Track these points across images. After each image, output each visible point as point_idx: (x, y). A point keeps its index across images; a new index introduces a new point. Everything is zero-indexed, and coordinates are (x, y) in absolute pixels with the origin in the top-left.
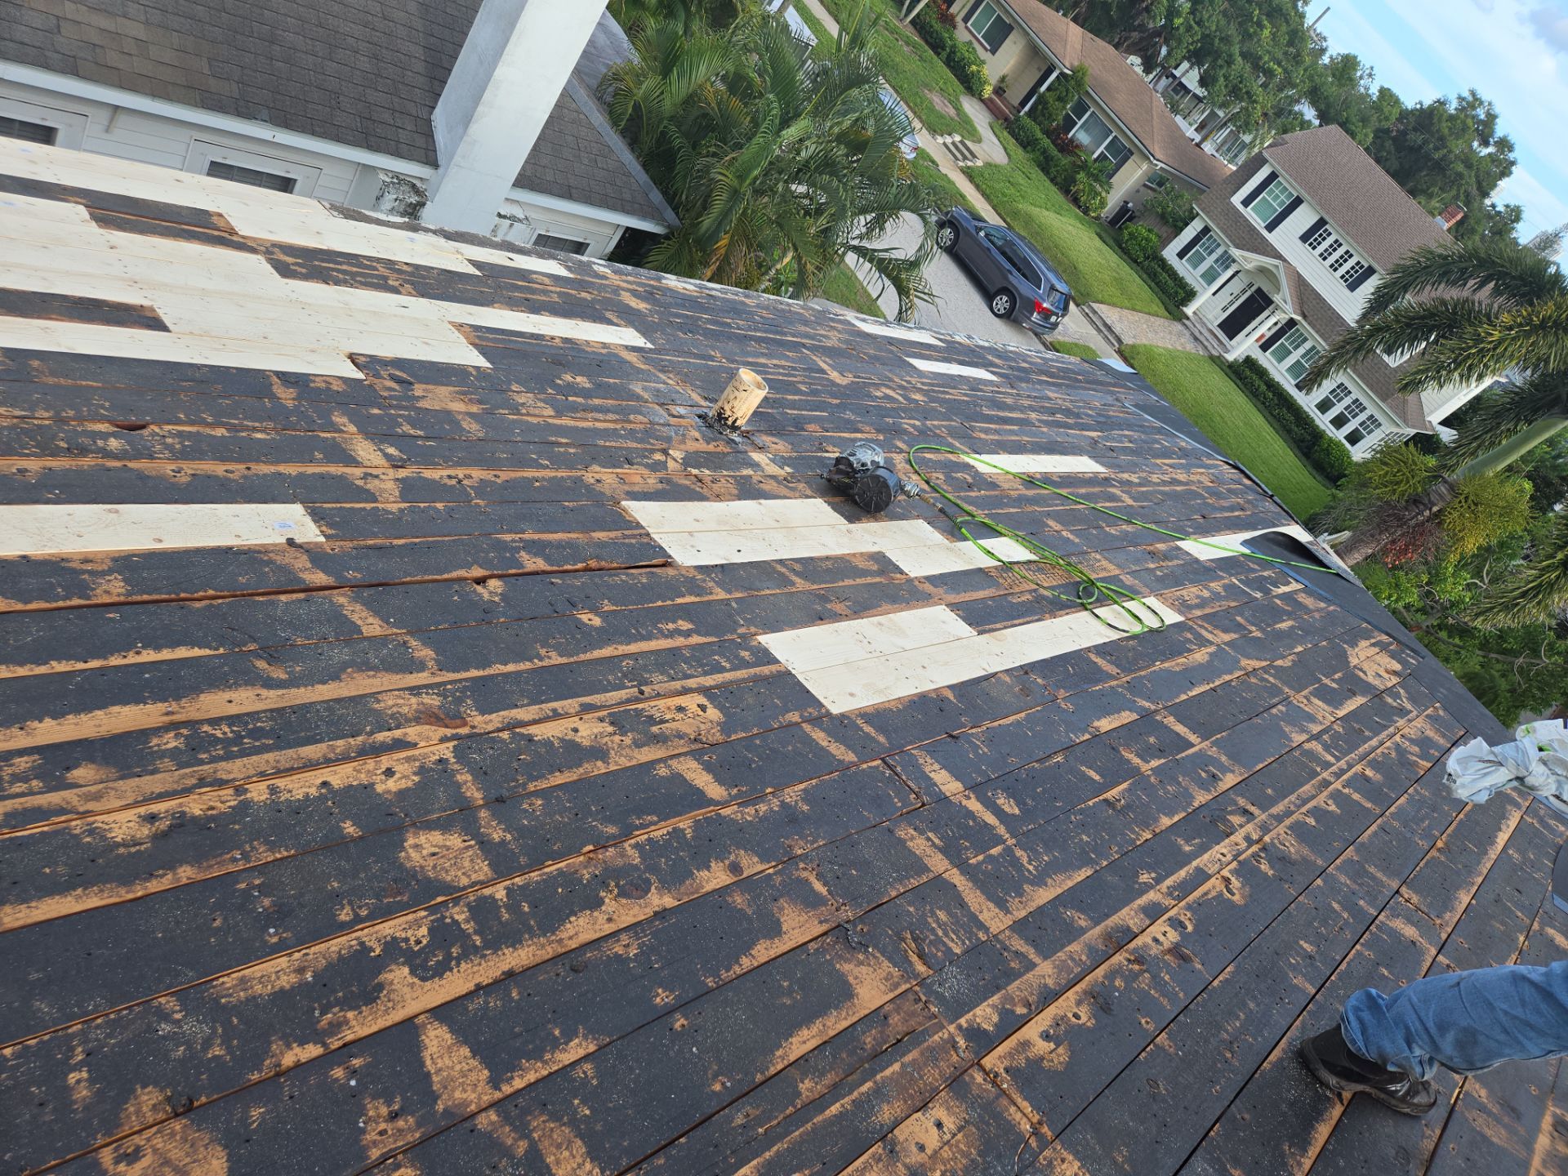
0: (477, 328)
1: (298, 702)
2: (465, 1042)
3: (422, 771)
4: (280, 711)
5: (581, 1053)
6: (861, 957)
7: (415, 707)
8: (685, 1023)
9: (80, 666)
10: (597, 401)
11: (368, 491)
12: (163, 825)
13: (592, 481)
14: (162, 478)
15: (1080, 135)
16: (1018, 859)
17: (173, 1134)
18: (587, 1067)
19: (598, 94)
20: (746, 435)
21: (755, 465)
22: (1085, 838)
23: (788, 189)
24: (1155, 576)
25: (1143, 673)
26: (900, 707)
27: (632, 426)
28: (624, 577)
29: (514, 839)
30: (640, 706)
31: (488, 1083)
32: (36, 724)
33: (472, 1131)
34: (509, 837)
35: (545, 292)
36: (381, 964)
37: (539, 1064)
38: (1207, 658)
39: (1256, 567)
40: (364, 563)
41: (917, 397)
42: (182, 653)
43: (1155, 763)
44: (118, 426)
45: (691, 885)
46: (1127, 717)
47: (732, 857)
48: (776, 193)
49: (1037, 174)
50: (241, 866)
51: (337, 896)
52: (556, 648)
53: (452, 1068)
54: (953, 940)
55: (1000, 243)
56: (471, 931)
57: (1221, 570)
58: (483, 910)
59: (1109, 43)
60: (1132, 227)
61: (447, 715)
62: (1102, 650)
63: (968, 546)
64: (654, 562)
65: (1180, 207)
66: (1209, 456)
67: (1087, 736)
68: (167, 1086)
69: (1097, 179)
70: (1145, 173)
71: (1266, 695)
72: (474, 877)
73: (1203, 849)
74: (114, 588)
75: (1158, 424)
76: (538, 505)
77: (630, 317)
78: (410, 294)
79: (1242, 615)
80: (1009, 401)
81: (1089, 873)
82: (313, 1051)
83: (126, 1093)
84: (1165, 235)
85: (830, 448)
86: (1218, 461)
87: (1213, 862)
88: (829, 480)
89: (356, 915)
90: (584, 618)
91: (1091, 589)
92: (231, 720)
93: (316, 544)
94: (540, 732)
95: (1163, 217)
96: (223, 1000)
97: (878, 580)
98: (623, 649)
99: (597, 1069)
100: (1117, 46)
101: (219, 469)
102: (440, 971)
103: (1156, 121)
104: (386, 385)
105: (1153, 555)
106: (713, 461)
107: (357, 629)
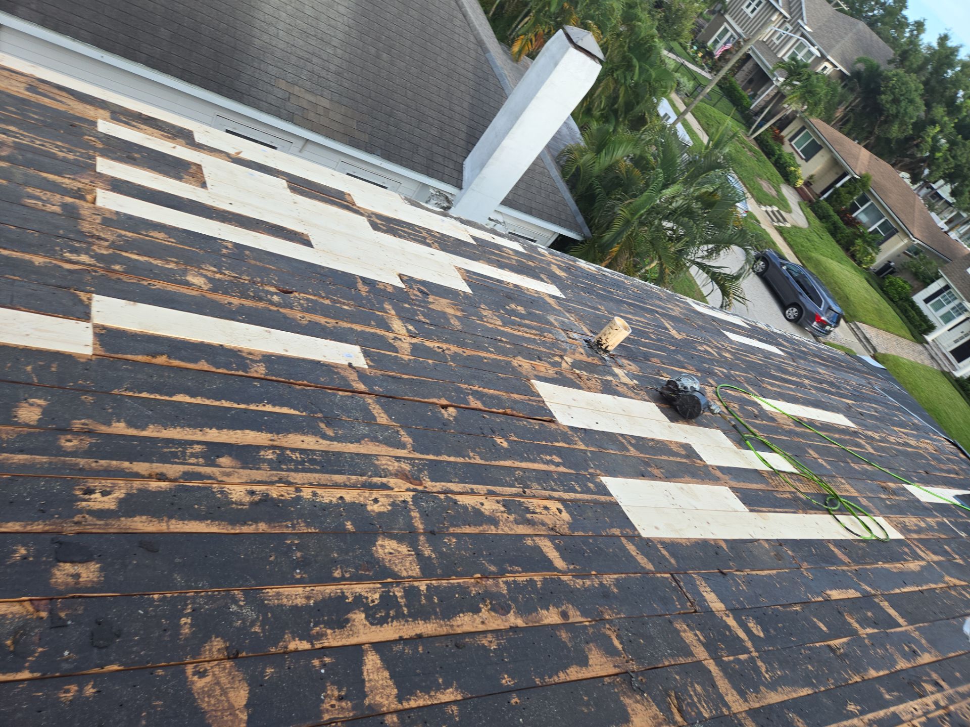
0: (468, 271)
1: (337, 450)
2: (388, 669)
3: (393, 504)
4: (327, 452)
5: (452, 698)
6: (638, 697)
7: (396, 468)
8: (518, 701)
9: (235, 406)
10: (527, 322)
11: (394, 346)
12: (257, 498)
13: (516, 365)
14: (294, 320)
15: (860, 215)
16: (759, 667)
17: (225, 669)
18: (455, 708)
19: (557, 160)
20: (612, 357)
21: (615, 375)
22: (810, 667)
23: (660, 224)
24: (886, 504)
25: (868, 567)
26: (688, 544)
27: (545, 339)
28: (525, 423)
29: (436, 557)
30: (522, 500)
31: (396, 697)
32: (208, 430)
33: (382, 723)
34: (433, 556)
35: (509, 258)
36: (350, 608)
37: (427, 697)
38: (918, 568)
39: (964, 515)
40: (385, 384)
41: (727, 355)
42: (285, 410)
43: (870, 631)
44: (279, 290)
45: (536, 617)
46: (852, 594)
47: (564, 607)
48: (652, 225)
49: (827, 237)
50: (290, 531)
51: (335, 562)
52: (479, 454)
53: (378, 681)
54: (704, 707)
55: (796, 275)
56: (403, 604)
57: (936, 511)
58: (412, 593)
59: (888, 163)
60: (892, 278)
61: (413, 476)
62: (839, 543)
63: (751, 454)
64: (544, 418)
65: (929, 270)
66: (935, 433)
67: (820, 599)
68: (228, 640)
69: (870, 245)
70: (906, 245)
71: (962, 605)
72: (410, 573)
73: (900, 701)
74: (260, 370)
75: (898, 404)
76: (483, 372)
77: (554, 279)
78: (436, 248)
79: (949, 546)
80: (791, 369)
81: (810, 692)
82: (305, 645)
83: (207, 639)
84: (916, 286)
85: (665, 375)
86: (941, 437)
87: (907, 712)
88: (661, 393)
89: (343, 576)
90: (499, 440)
91: (835, 501)
92: (302, 451)
93: (363, 368)
94: (463, 500)
95: (916, 275)
96: (266, 602)
97: (684, 460)
98: (518, 464)
99: (460, 711)
100: (893, 165)
101: (322, 320)
102: (382, 622)
103: (917, 214)
104: (415, 293)
105: (885, 489)
106: (590, 368)
107: (374, 418)
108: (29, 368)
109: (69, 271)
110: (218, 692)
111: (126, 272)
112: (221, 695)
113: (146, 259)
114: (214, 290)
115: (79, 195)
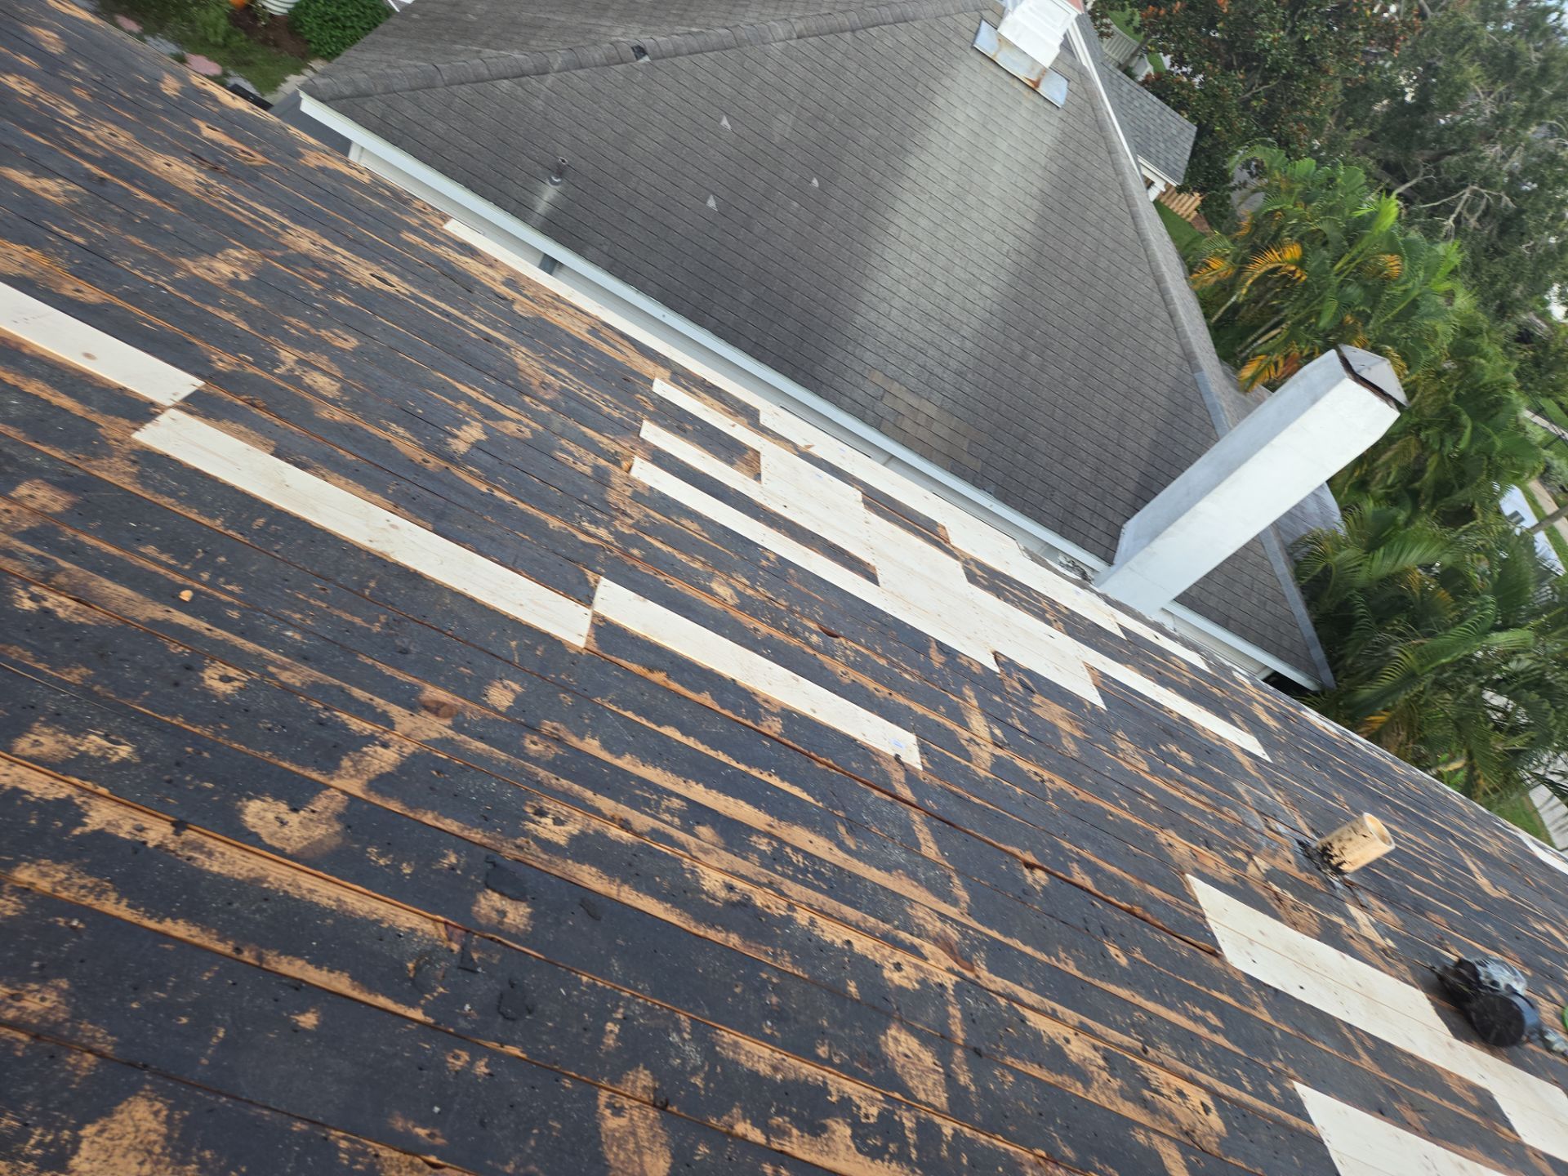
0: (1104, 675)
1: (855, 871)
3: (923, 982)
4: (841, 869)
7: (938, 930)
9: (734, 763)
10: (1194, 780)
12: (735, 898)
13: (1164, 842)
14: (833, 673)
17: (646, 1117)
19: (1290, 550)
20: (1349, 885)
21: (1351, 919)
23: (1479, 695)
27: (1222, 816)
28: (1164, 939)
29: (977, 1093)
30: (1139, 1062)
32: (693, 784)
34: (973, 1088)
35: (1178, 674)
36: (832, 1111)
40: (943, 801)
42: (796, 791)
44: (821, 629)
48: (1464, 693)
50: (769, 960)
51: (823, 1033)
52: (1076, 960)
56: (911, 1141)
58: (927, 1130)
61: (961, 953)
64: (1201, 944)
68: (659, 1080)
72: (931, 1099)
74: (774, 727)
76: (1105, 835)
77: (1254, 726)
78: (1059, 629)
82: (757, 1136)
83: (632, 1065)
85: (1451, 948)
88: (1441, 978)
89: (830, 1058)
90: (1113, 951)
92: (807, 855)
93: (915, 768)
94: (1034, 1019)
96: (718, 1049)
97: (1474, 1118)
98: (1139, 1000)
101: (871, 685)
102: (875, 1154)
104: (1013, 684)
106: (1303, 892)
107: (918, 846)
108: (513, 644)
109: (583, 543)
110: (631, 1146)
111: (644, 560)
112: (634, 1152)
113: (670, 550)
114: (740, 608)
115: (615, 459)
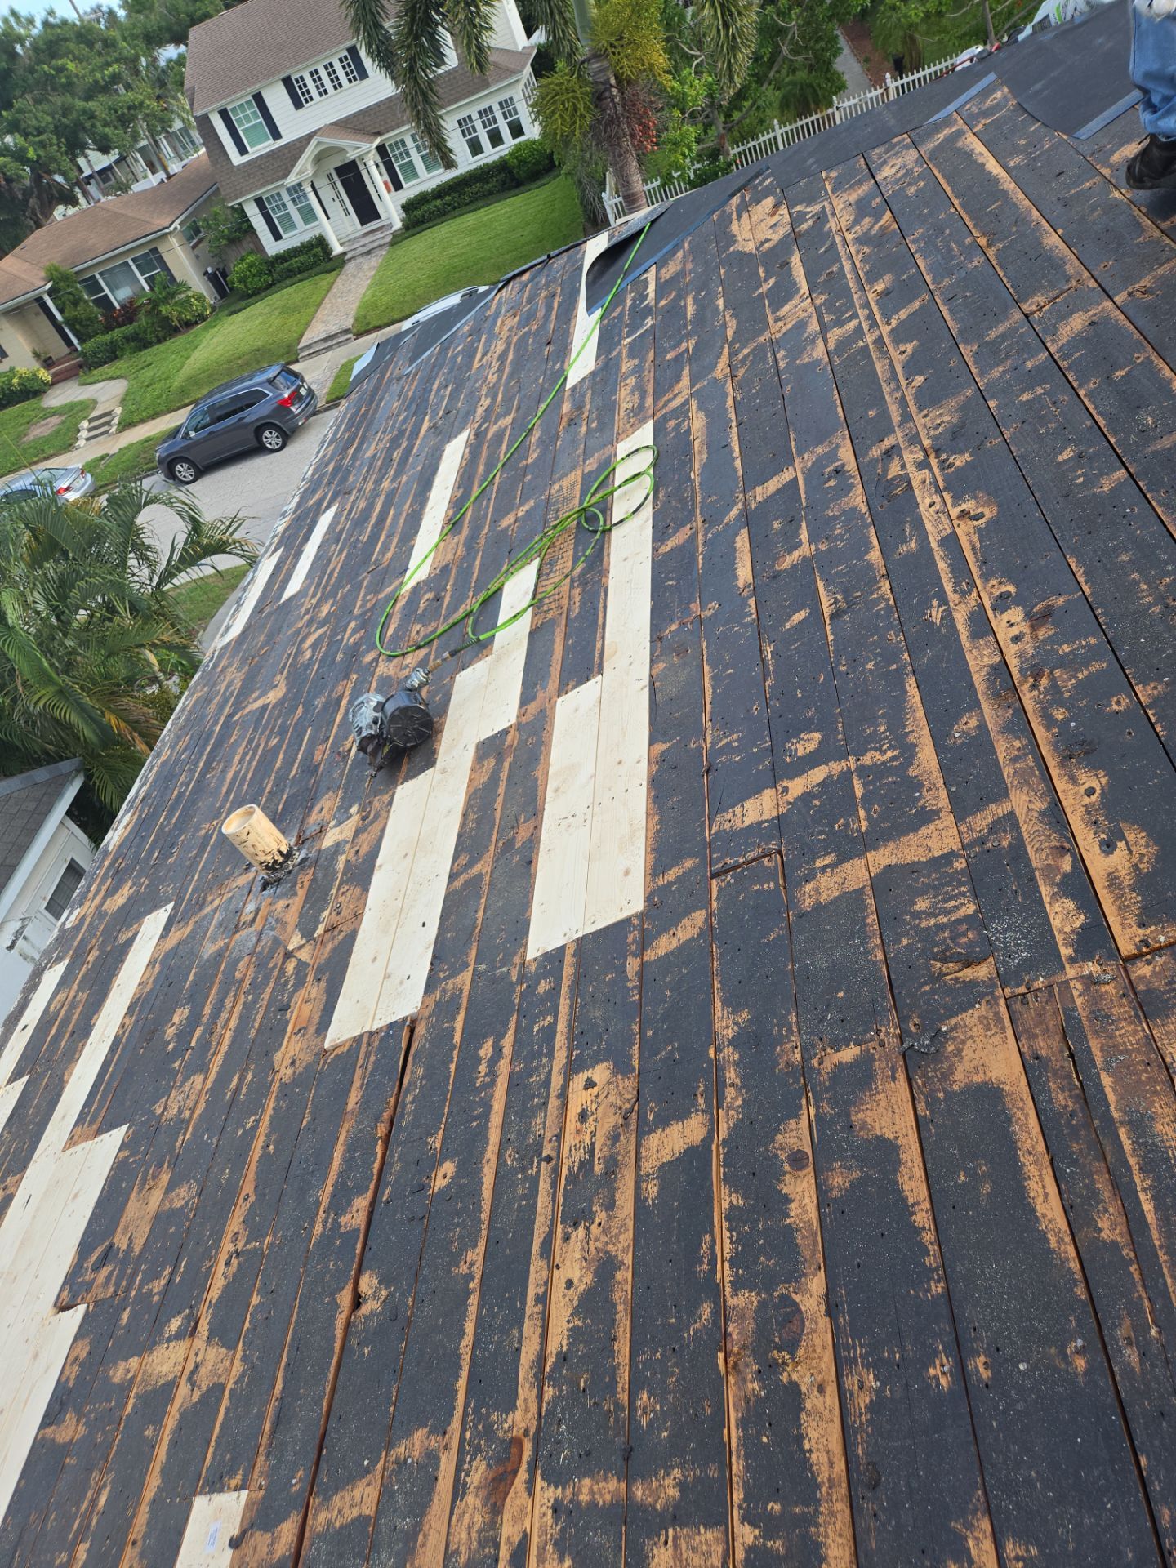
0: (81, 1118)
10: (207, 1010)
11: (209, 1390)
13: (290, 1071)
15: (119, 296)
16: (875, 764)
20: (300, 844)
22: (869, 666)
24: (596, 430)
25: (698, 499)
26: (657, 818)
27: (247, 981)
28: (409, 1098)
35: (73, 1005)
38: (702, 415)
39: (618, 310)
41: (324, 610)
43: (805, 536)
46: (743, 542)
49: (146, 356)
55: (208, 419)
57: (610, 352)
60: (233, 276)
62: (659, 534)
63: (501, 637)
64: (404, 1044)
66: (487, 306)
67: (752, 602)
70: (180, 242)
73: (919, 526)
75: (437, 346)
76: (295, 1162)
77: (131, 915)
78: (18, 1183)
79: (667, 352)
80: (362, 504)
81: (913, 682)
84: (251, 246)
85: (346, 748)
86: (496, 297)
87: (938, 521)
90: (439, 1182)
91: (589, 515)
97: (506, 767)
98: (491, 1152)
105: (572, 422)
